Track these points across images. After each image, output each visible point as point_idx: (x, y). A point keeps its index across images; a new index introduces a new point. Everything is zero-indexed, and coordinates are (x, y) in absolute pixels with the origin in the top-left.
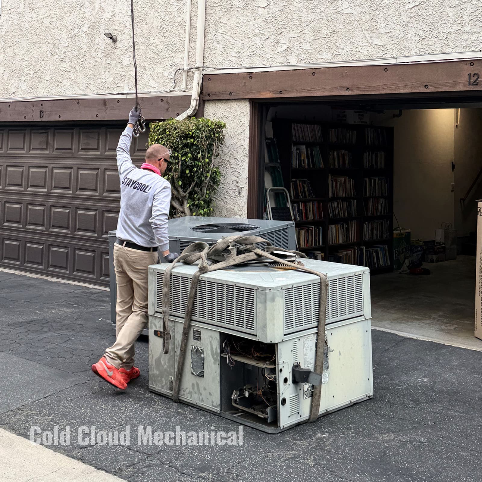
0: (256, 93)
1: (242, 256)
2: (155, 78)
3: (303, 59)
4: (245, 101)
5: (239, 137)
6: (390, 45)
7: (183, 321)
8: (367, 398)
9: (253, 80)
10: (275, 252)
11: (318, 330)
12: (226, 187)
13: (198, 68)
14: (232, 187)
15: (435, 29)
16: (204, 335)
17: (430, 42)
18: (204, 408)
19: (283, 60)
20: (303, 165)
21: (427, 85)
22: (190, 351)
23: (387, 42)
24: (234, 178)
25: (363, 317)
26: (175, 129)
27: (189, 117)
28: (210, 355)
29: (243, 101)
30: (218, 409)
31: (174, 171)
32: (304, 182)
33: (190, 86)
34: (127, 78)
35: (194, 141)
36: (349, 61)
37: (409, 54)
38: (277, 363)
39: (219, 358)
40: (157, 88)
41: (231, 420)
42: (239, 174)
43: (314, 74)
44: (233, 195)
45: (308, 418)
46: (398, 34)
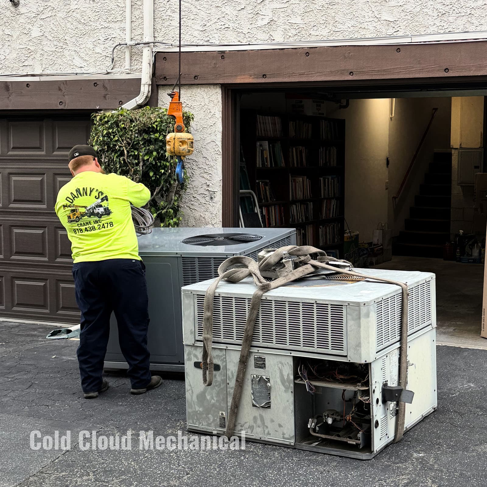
0: (231, 76)
1: (300, 269)
2: (82, 55)
3: (292, 35)
4: (215, 87)
5: (209, 131)
6: (403, 21)
7: (239, 348)
8: (433, 410)
9: (227, 61)
10: (330, 263)
11: (401, 344)
12: (192, 192)
13: (148, 43)
14: (202, 191)
15: (456, 3)
16: (270, 361)
17: (451, 19)
18: (273, 442)
19: (265, 36)
20: (266, 164)
21: (447, 69)
22: (250, 381)
23: (399, 17)
24: (203, 181)
25: (430, 326)
26: (132, 121)
27: (140, 106)
28: (280, 383)
29: (212, 87)
30: (292, 442)
31: (134, 174)
32: (266, 184)
33: (136, 67)
34: (38, 55)
35: (159, 136)
36: (351, 39)
37: (426, 32)
38: (370, 384)
39: (292, 385)
40: (86, 68)
41: (310, 451)
42: (210, 175)
43: (307, 54)
44: (203, 201)
45: (393, 438)
46: (412, 8)
